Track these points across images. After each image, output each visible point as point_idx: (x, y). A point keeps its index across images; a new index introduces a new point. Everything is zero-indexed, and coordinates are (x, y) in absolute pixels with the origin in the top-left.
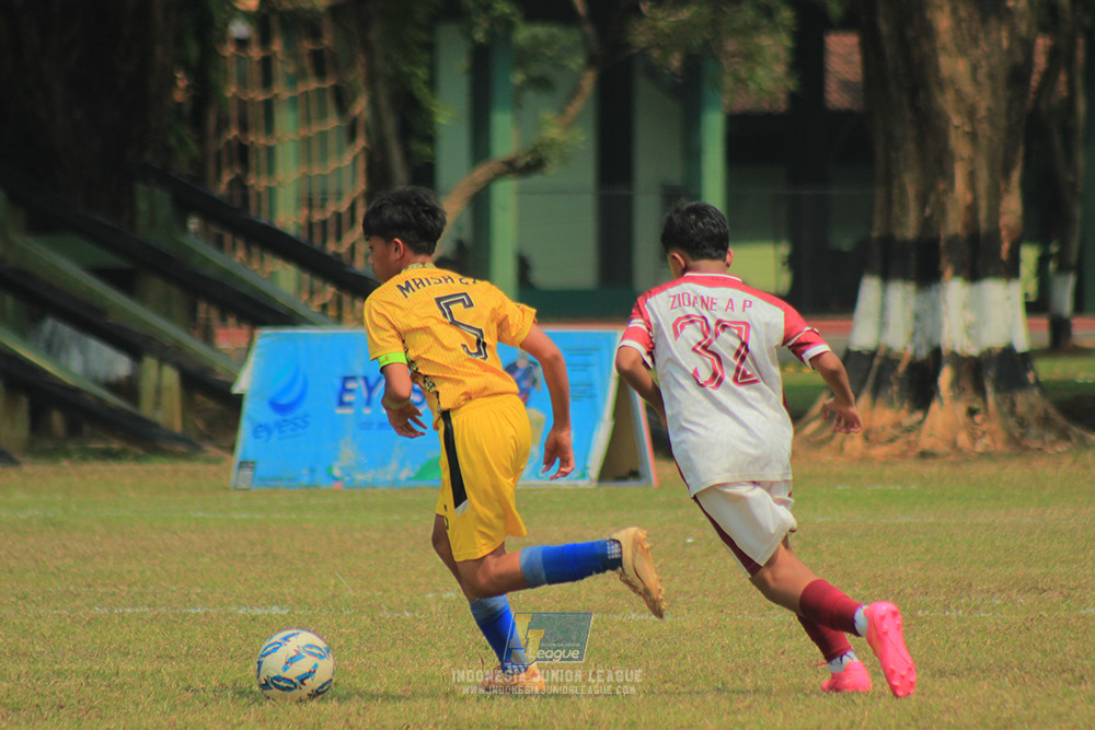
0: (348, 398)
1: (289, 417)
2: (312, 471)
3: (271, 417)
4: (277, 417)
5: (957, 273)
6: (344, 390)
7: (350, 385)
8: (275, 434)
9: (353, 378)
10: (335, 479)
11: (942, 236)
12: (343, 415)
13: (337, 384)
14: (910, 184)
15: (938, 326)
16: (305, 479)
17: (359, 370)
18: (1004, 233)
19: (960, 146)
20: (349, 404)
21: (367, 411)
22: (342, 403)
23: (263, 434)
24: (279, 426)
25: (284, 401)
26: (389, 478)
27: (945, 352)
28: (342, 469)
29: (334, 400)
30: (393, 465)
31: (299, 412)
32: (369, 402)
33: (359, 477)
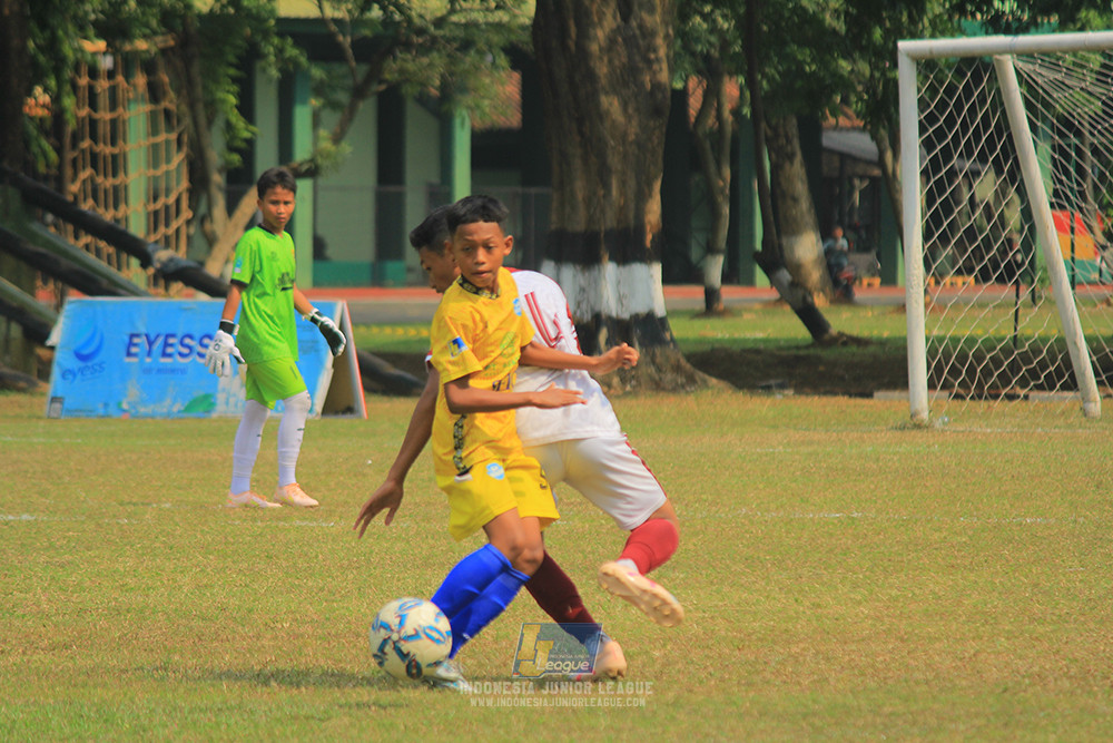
0: (134, 350)
1: (90, 364)
2: (106, 405)
3: (75, 364)
4: (81, 364)
5: (612, 259)
6: (131, 344)
7: (136, 340)
8: (79, 377)
9: (137, 336)
10: (124, 411)
11: (603, 228)
12: (129, 363)
13: (127, 339)
14: (580, 188)
15: (599, 296)
16: (101, 411)
17: (142, 329)
18: (648, 228)
19: (614, 161)
20: (135, 355)
21: (148, 360)
22: (129, 354)
23: (70, 377)
24: (81, 371)
25: (85, 352)
26: (165, 410)
27: (604, 317)
28: (129, 403)
29: (123, 352)
30: (168, 402)
31: (97, 360)
32: (149, 354)
33: (142, 410)
